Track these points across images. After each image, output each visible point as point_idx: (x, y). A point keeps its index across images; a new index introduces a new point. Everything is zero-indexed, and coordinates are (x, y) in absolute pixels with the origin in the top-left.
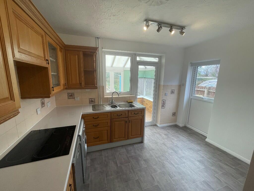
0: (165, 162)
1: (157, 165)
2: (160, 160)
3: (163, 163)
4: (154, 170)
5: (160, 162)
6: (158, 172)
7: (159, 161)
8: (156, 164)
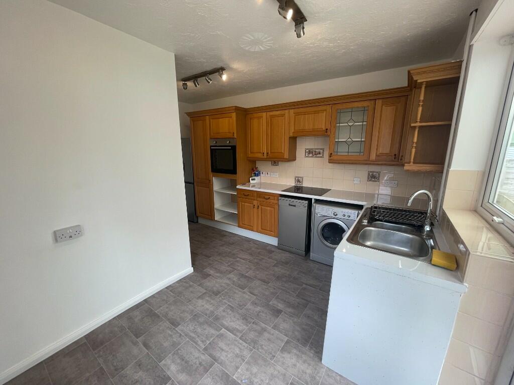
0: (245, 327)
1: (256, 314)
2: (254, 326)
3: (248, 324)
4: (256, 304)
5: (253, 323)
6: (249, 304)
7: (256, 324)
8: (258, 315)
